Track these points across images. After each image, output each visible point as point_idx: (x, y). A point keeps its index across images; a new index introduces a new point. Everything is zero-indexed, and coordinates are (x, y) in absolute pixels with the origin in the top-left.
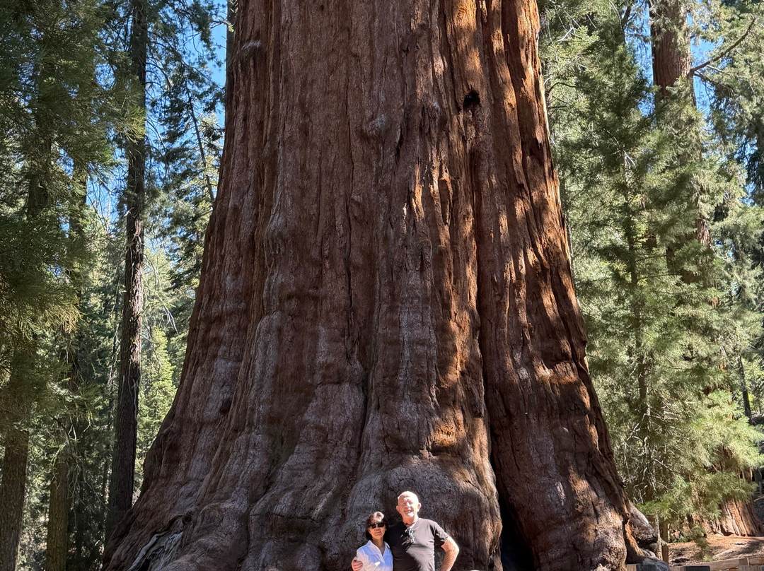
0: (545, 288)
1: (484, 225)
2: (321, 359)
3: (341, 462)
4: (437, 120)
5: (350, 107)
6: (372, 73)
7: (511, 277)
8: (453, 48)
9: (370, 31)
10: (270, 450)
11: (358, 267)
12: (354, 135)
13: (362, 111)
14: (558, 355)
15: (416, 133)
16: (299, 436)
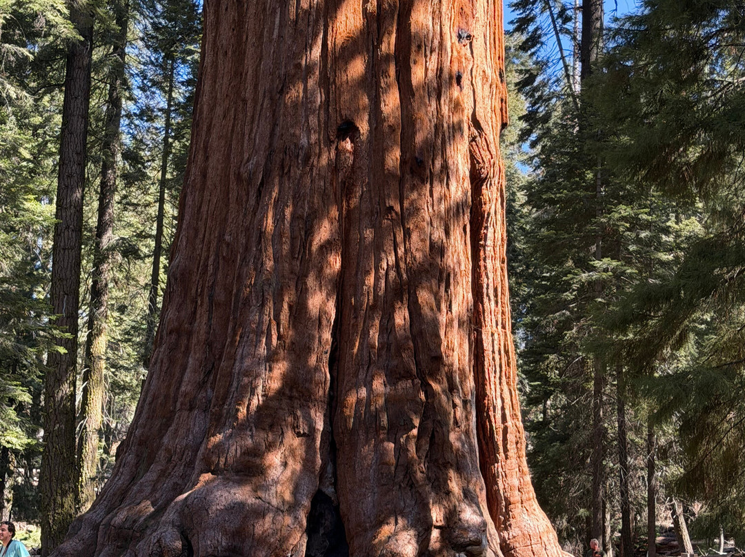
0: (400, 308)
1: (351, 250)
2: (183, 389)
3: (176, 480)
4: (300, 158)
5: (233, 151)
6: (253, 116)
7: (368, 300)
8: (332, 80)
9: (256, 74)
10: (134, 469)
11: (219, 304)
12: (232, 177)
13: (242, 153)
14: (402, 372)
15: (276, 172)
16: (155, 457)
